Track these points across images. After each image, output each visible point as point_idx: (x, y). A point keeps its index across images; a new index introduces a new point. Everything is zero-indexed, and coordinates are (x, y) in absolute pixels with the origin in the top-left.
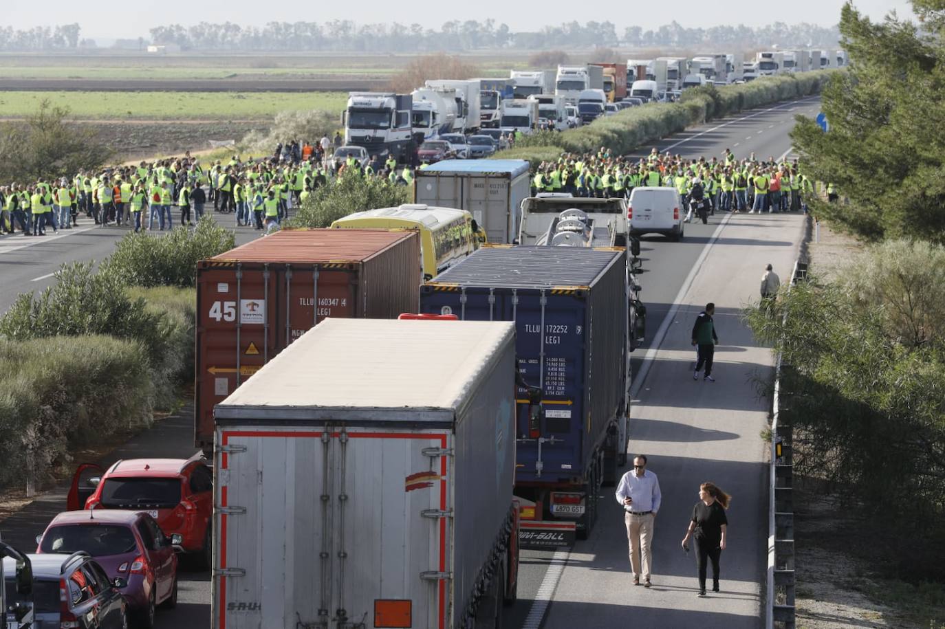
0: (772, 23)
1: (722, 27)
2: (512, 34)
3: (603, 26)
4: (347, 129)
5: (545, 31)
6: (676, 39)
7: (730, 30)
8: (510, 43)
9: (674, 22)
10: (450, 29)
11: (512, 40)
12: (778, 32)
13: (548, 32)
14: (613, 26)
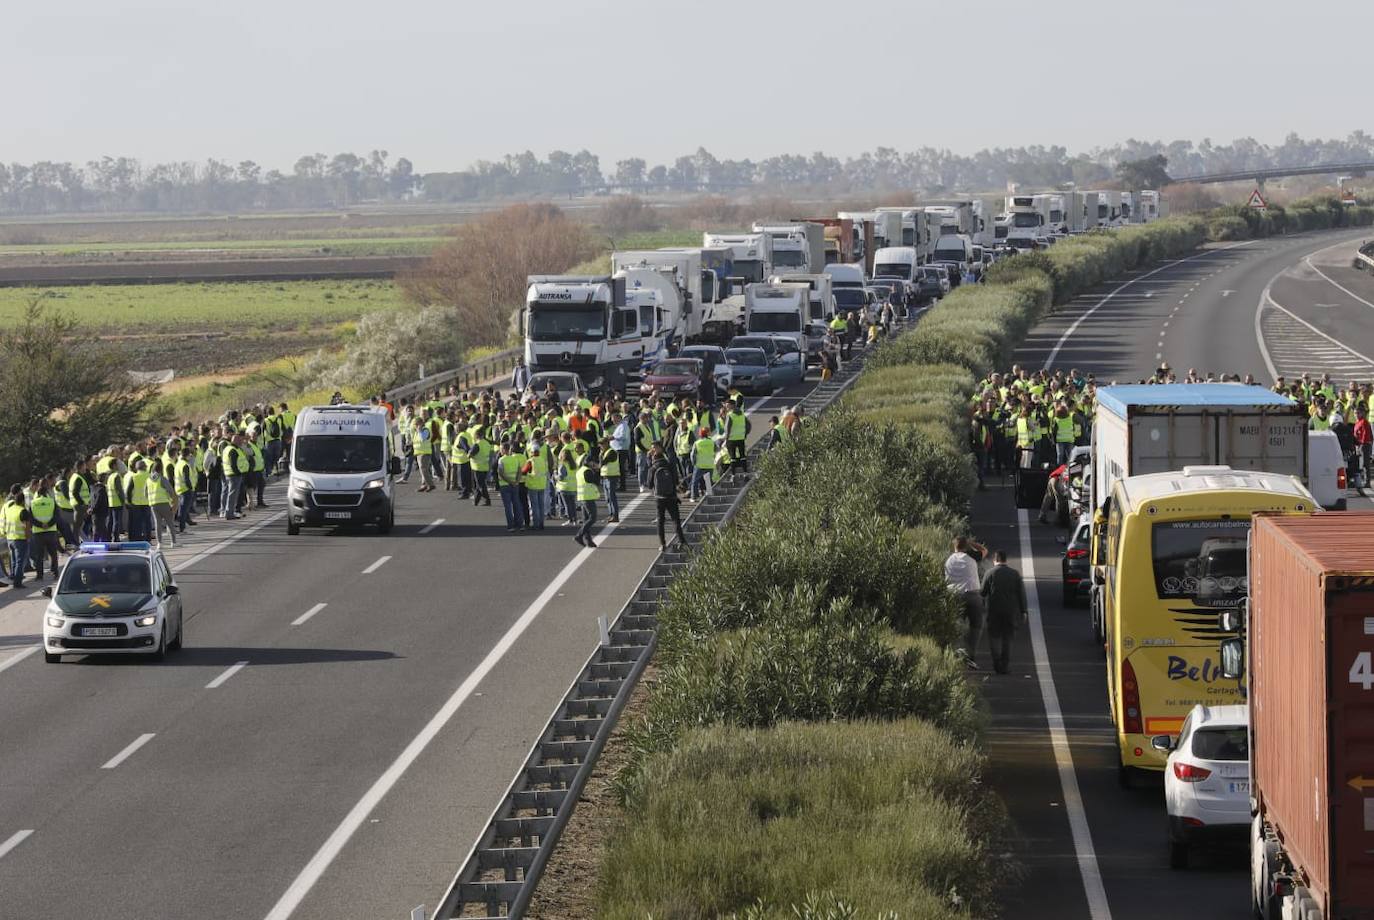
0: (873, 151)
1: (786, 158)
2: (418, 176)
3: (577, 159)
4: (528, 341)
5: (477, 169)
6: (706, 180)
7: (800, 162)
8: (416, 192)
9: (702, 150)
10: (309, 170)
11: (418, 188)
12: (883, 165)
13: (483, 170)
14: (596, 159)
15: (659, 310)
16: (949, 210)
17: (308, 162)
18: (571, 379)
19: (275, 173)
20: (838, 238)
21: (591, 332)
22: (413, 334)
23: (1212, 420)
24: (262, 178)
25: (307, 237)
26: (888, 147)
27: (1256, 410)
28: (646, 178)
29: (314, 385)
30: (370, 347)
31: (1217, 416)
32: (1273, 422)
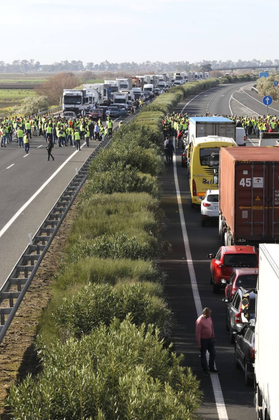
0: (145, 62)
1: (126, 63)
2: (41, 65)
3: (78, 62)
4: (63, 104)
5: (55, 64)
6: (107, 67)
7: (129, 64)
8: (41, 69)
9: (106, 61)
12: (148, 65)
13: (56, 65)
14: (82, 62)
15: (93, 98)
16: (161, 76)
17: (15, 62)
18: (73, 113)
19: (8, 64)
20: (135, 82)
21: (78, 103)
22: (37, 102)
23: (215, 125)
24: (5, 65)
25: (15, 79)
26: (149, 61)
27: (225, 123)
28: (93, 67)
29: (14, 113)
30: (27, 105)
31: (216, 124)
32: (228, 125)
